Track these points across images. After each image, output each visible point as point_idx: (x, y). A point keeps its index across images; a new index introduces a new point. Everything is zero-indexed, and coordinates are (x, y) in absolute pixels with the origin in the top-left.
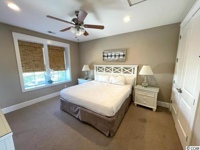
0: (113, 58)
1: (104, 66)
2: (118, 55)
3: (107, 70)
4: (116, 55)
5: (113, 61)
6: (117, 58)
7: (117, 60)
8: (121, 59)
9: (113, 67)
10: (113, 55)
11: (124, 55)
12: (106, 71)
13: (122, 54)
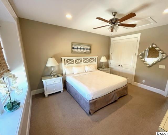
0: (82, 50)
1: (74, 58)
2: (86, 48)
3: (77, 61)
4: (85, 48)
5: (82, 53)
6: (85, 51)
7: (85, 52)
8: (88, 52)
9: (82, 58)
10: (82, 48)
11: (90, 49)
12: (76, 63)
13: (89, 48)
